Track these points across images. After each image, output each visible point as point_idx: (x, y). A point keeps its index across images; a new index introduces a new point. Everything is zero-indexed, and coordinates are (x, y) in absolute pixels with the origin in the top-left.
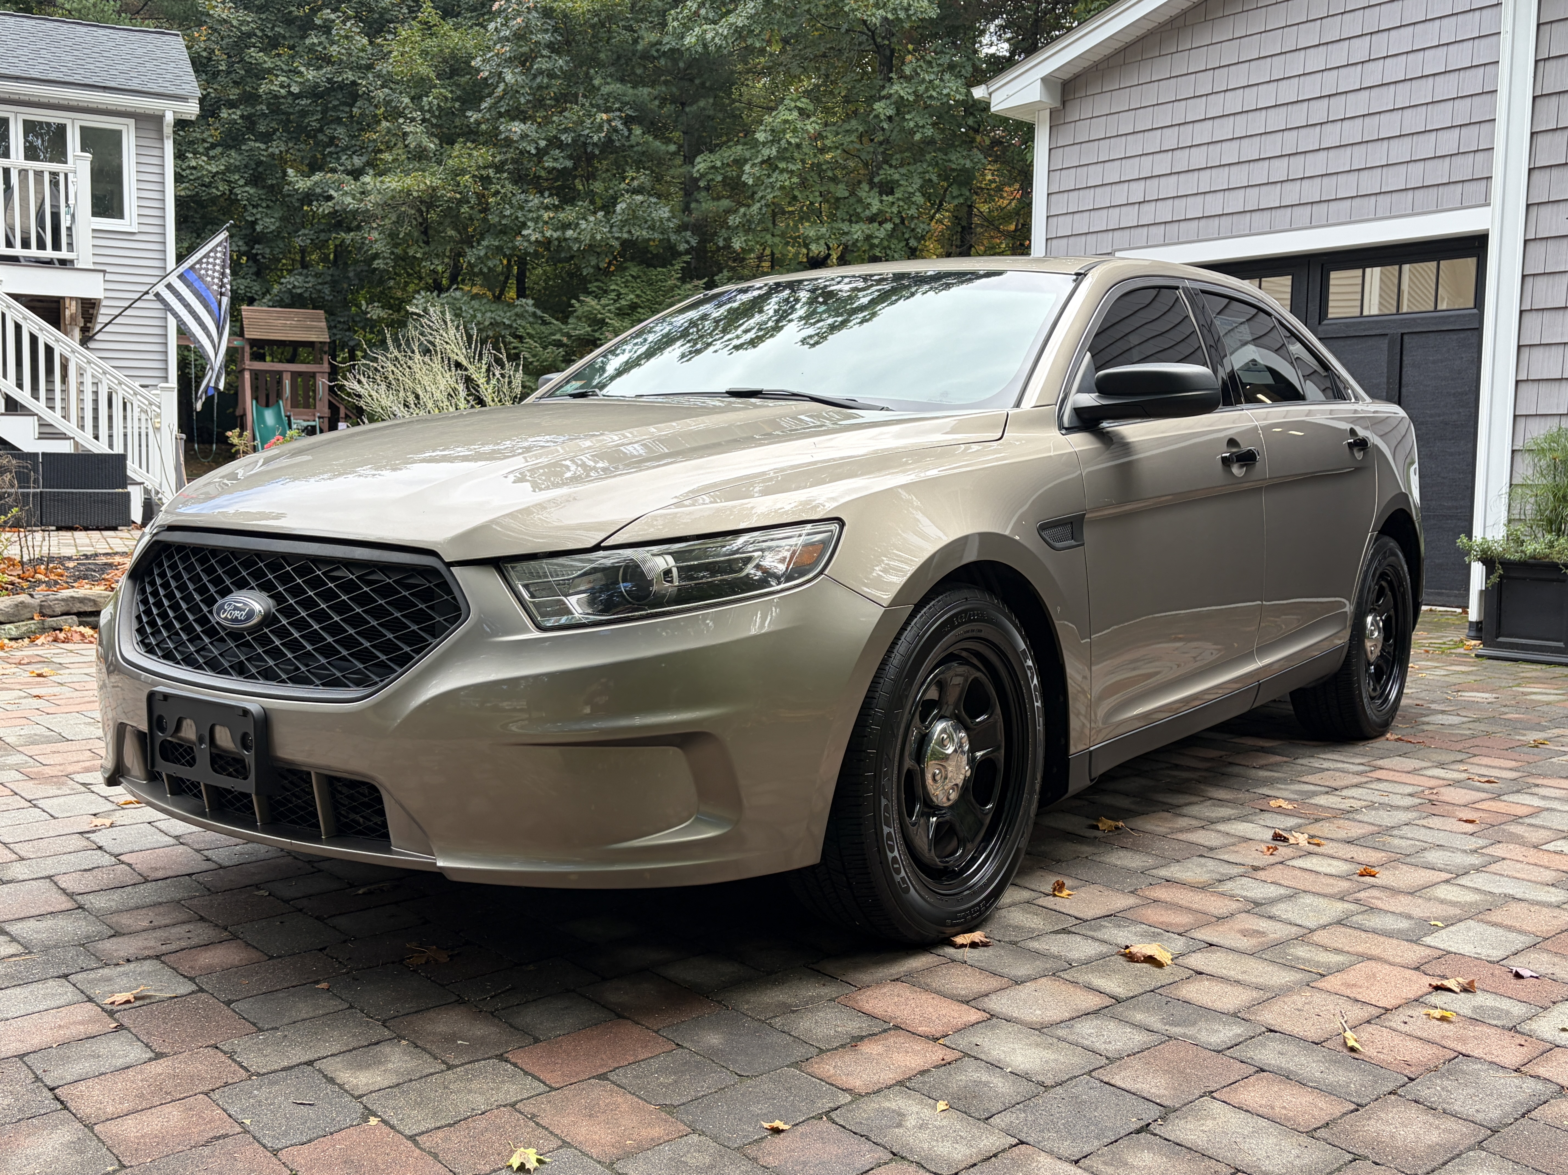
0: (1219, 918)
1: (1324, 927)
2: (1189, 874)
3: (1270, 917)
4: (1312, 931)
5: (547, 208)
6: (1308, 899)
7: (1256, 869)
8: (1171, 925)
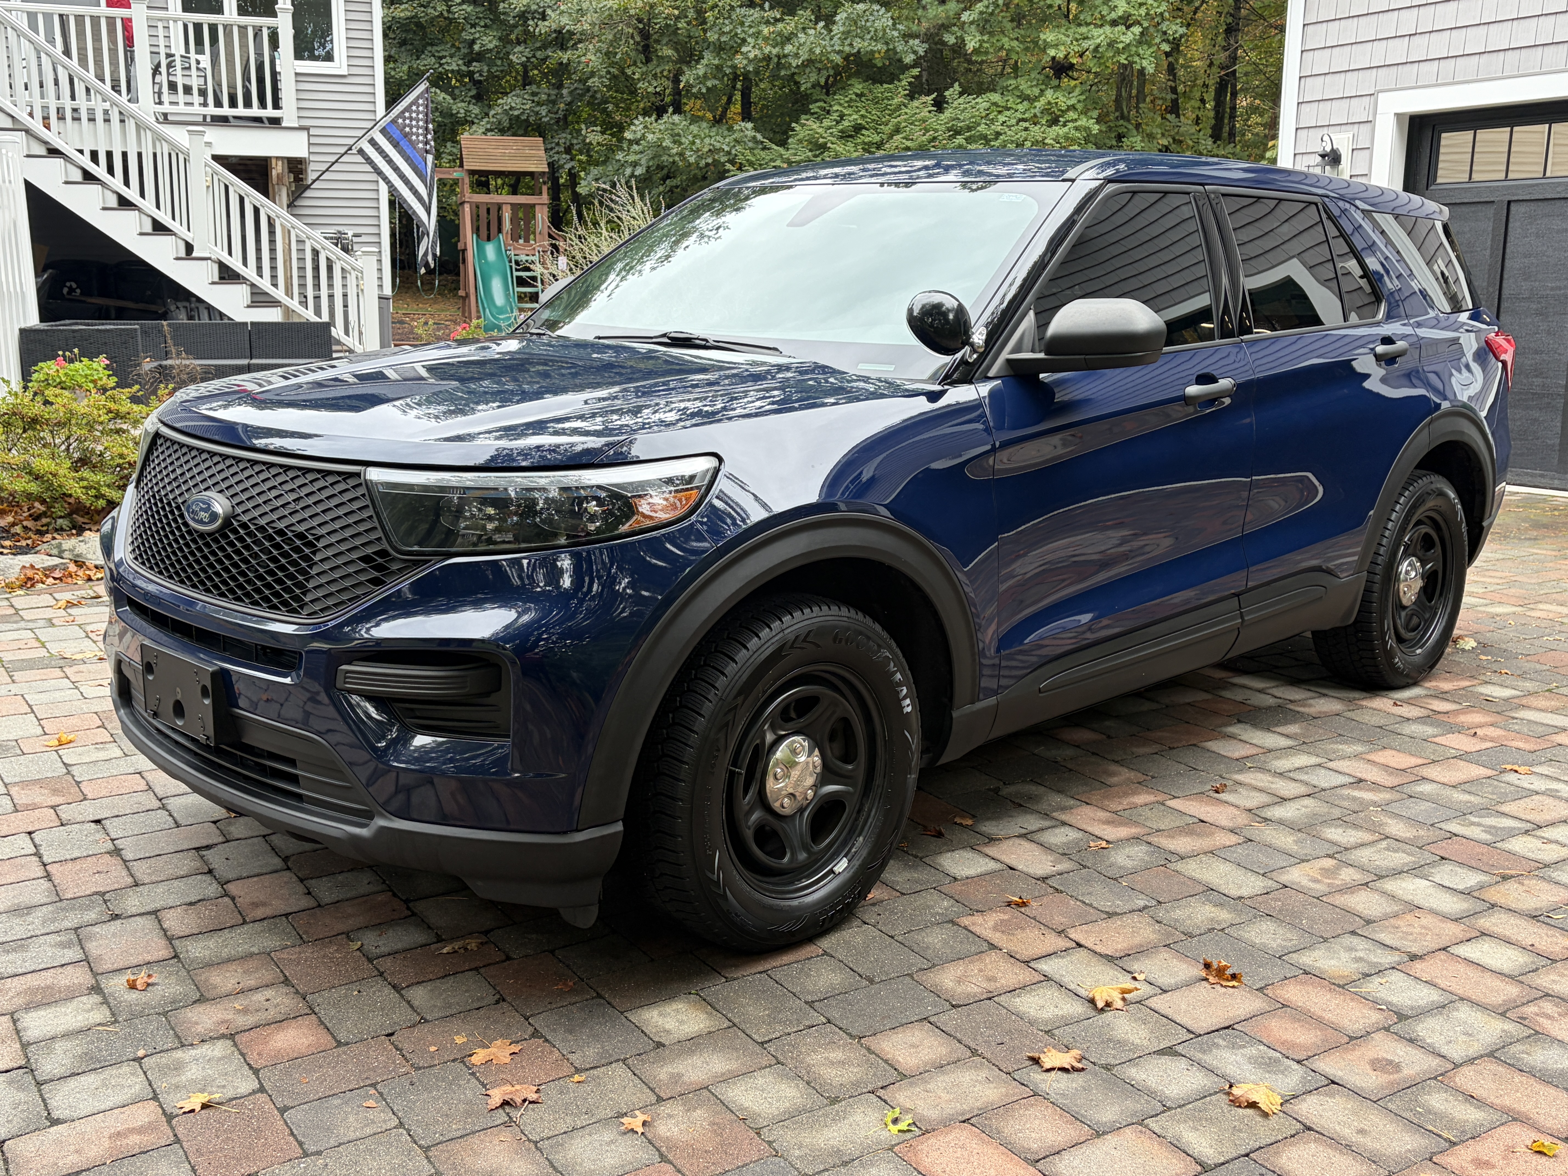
0: (1351, 1038)
1: (1471, 1061)
2: (1333, 962)
3: (1411, 1041)
4: (1457, 1066)
5: (768, 23)
6: (1464, 1013)
7: (1413, 957)
8: (1293, 1046)
